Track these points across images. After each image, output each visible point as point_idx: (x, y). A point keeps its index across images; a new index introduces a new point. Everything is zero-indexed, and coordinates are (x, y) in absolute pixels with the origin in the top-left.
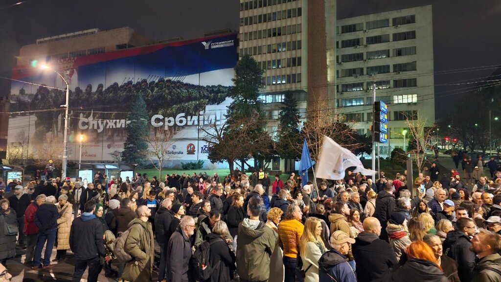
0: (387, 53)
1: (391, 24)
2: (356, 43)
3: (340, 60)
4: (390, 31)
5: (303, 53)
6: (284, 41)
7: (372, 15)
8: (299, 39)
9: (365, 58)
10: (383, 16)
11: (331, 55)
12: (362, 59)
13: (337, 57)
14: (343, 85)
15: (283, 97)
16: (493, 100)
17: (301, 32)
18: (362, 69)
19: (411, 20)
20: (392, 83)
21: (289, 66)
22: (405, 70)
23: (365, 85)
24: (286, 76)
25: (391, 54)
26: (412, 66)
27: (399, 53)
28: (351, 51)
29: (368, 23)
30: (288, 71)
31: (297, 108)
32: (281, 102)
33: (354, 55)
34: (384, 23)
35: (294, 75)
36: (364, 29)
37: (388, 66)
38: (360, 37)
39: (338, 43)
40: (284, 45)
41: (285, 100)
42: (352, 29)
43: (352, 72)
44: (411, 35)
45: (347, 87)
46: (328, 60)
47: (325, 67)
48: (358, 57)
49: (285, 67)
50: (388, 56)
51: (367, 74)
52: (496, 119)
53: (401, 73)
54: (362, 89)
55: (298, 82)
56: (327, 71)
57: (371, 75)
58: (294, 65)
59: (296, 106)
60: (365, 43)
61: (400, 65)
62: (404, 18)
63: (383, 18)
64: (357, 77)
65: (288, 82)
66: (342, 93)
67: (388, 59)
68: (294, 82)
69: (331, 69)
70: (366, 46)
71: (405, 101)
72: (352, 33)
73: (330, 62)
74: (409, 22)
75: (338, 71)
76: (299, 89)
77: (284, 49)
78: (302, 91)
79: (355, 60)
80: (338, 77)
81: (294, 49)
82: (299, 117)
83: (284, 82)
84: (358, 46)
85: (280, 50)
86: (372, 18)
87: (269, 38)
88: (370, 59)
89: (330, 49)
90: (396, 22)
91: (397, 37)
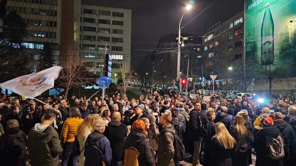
0: (109, 30)
1: (111, 15)
2: (92, 21)
3: (82, 29)
4: (111, 18)
5: (58, 19)
6: (44, 8)
7: (102, 7)
8: (55, 9)
9: (97, 30)
10: (107, 9)
11: (77, 25)
12: (95, 31)
13: (81, 27)
14: (83, 45)
15: (42, 46)
16: (154, 63)
17: (57, 5)
18: (95, 37)
19: (122, 15)
20: (111, 47)
21: (47, 26)
22: (118, 42)
23: (96, 46)
24: (45, 32)
25: (111, 32)
26: (121, 40)
27: (115, 32)
28: (88, 25)
29: (99, 11)
30: (47, 29)
31: (53, 54)
32: (41, 49)
33: (91, 27)
34: (108, 13)
35: (51, 33)
36: (97, 14)
37: (109, 38)
38: (95, 18)
39: (81, 18)
40: (44, 11)
41: (43, 48)
42: (90, 12)
43: (89, 38)
44: (120, 23)
45: (85, 46)
46: (75, 27)
47: (73, 32)
48: (93, 29)
49: (44, 26)
50: (110, 32)
51: (98, 40)
52: (155, 71)
53: (115, 43)
54: (94, 48)
55: (54, 38)
56: (74, 34)
57: (100, 41)
58: (51, 26)
59: (52, 53)
60: (97, 22)
61: (115, 38)
62: (118, 13)
63: (108, 10)
64: (92, 41)
65: (47, 36)
66: (82, 49)
67: (109, 34)
68: (51, 37)
69: (76, 33)
70: (98, 24)
71: (117, 59)
72: (90, 15)
73: (76, 29)
74: (120, 16)
75: (80, 36)
76: (54, 42)
77: (44, 14)
78: (56, 44)
79: (91, 31)
80: (80, 39)
81: (52, 15)
82: (54, 60)
83: (43, 36)
84: (93, 23)
85: (41, 14)
86: (102, 8)
87: (33, 4)
88: (99, 32)
89: (76, 21)
90: (114, 14)
91: (115, 23)
